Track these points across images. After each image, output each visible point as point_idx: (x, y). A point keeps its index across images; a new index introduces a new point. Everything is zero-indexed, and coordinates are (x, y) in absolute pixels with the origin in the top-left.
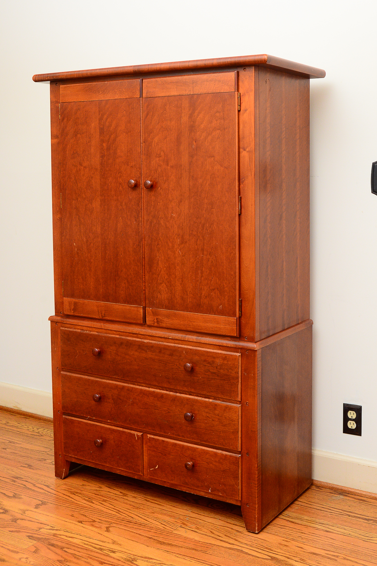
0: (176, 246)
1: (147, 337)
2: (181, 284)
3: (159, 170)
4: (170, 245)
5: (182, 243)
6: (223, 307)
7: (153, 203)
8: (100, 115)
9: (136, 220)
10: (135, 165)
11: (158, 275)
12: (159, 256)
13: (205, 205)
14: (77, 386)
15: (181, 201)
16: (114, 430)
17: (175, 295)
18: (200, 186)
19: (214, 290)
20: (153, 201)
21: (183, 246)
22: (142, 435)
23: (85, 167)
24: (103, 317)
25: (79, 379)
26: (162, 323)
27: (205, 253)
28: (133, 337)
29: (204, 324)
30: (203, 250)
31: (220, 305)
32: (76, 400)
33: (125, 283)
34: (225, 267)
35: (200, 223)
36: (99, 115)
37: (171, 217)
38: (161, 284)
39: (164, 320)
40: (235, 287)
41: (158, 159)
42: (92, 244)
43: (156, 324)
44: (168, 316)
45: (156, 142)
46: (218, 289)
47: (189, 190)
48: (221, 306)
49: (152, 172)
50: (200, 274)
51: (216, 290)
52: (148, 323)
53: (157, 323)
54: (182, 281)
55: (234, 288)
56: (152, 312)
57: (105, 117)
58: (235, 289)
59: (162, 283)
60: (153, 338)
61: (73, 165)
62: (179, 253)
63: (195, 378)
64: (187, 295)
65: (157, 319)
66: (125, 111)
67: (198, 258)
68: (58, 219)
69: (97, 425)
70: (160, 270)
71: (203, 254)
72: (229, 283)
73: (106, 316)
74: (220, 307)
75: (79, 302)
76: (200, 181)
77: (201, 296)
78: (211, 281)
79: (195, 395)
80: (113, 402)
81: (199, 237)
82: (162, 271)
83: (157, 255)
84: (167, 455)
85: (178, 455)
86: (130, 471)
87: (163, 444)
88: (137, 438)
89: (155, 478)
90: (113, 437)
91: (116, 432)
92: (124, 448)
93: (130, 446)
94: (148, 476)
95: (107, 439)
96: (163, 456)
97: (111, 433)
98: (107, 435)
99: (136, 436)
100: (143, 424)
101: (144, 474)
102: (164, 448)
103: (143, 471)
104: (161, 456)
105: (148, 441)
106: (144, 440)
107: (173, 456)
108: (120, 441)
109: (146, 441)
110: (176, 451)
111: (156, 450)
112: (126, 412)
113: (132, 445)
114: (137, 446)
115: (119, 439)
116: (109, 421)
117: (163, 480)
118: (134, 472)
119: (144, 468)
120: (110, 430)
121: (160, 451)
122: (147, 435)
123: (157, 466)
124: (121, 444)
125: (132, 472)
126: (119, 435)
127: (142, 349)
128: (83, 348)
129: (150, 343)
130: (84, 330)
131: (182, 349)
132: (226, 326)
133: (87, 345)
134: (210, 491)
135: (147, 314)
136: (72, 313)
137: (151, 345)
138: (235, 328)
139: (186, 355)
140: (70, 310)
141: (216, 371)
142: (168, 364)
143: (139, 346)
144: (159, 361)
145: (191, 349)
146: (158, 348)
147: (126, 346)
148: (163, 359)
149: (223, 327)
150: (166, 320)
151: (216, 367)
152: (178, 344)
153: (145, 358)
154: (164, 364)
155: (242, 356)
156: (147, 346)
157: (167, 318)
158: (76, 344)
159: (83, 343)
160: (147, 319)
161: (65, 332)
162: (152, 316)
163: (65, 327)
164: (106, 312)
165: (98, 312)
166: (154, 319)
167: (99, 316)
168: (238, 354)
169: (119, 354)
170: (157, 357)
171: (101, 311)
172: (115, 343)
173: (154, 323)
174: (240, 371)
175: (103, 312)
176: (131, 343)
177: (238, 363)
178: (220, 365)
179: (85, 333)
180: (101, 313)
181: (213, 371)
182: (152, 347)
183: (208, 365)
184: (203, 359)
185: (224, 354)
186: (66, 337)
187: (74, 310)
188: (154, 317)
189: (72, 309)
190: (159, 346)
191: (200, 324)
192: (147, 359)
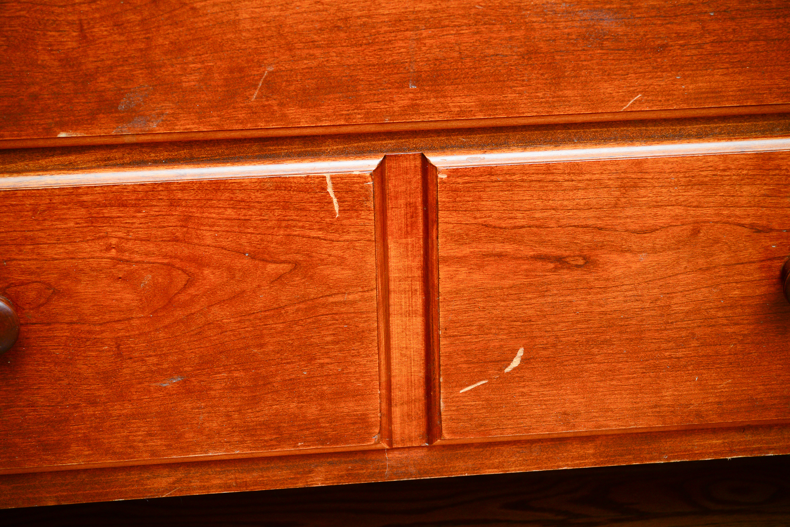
22: (380, 173)
84: (604, 256)
85: (696, 232)
86: (277, 451)
87: (577, 189)
88: (336, 208)
89: (497, 435)
90: (109, 248)
91: (137, 206)
92: (221, 302)
93: (280, 277)
94: (430, 440)
95: (53, 278)
96: (567, 275)
97: (92, 220)
98: (50, 252)
99: (330, 190)
100: (402, 85)
101: (397, 437)
102: (581, 214)
103: (390, 421)
104: (552, 277)
105: (442, 198)
106: (390, 204)
107: (654, 250)
108: (177, 263)
109: (408, 205)
110: (678, 210)
111: (508, 248)
112: (236, 23)
113: (296, 264)
114: (342, 261)
115: (169, 248)
116: (63, 135)
117: (562, 430)
118: (312, 449)
119: (396, 394)
120: (82, 204)
121: (542, 242)
122: (425, 161)
123: (521, 352)
124: (190, 283)
125: (302, 448)
126: (173, 221)
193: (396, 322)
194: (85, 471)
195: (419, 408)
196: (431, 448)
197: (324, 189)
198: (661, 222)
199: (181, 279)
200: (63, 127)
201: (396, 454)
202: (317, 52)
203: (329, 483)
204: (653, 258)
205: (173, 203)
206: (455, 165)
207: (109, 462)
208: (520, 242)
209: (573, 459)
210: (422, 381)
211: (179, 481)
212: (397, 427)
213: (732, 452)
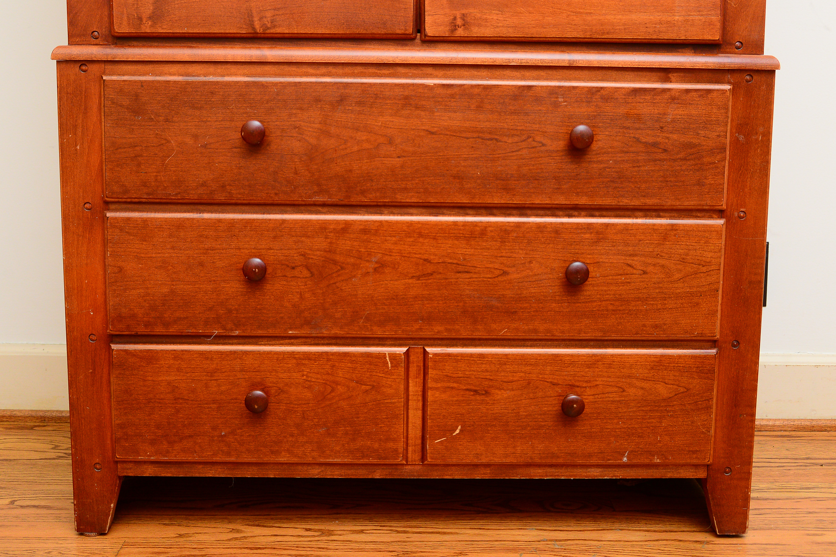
1: (430, 70)
14: (173, 248)
16: (308, 356)
22: (407, 353)
24: (268, 28)
25: (180, 225)
26: (479, 25)
28: (380, 75)
29: (620, 17)
32: (165, 290)
39: (486, 20)
43: (460, 32)
52: (430, 30)
53: (464, 29)
60: (449, 72)
63: (595, 166)
65: (463, 16)
69: (246, 353)
73: (280, 26)
79: (583, 213)
80: (309, 275)
84: (493, 391)
85: (529, 383)
86: (362, 461)
87: (482, 363)
88: (390, 366)
89: (449, 461)
90: (303, 376)
91: (315, 360)
92: (344, 399)
93: (367, 391)
94: (423, 462)
95: (281, 385)
96: (478, 397)
97: (298, 364)
98: (281, 376)
99: (387, 358)
100: (416, 321)
101: (410, 459)
102: (484, 374)
103: (407, 453)
104: (473, 398)
105: (430, 364)
106: (411, 365)
107: (513, 390)
108: (328, 383)
109: (417, 366)
110: (522, 374)
111: (455, 385)
112: (356, 295)
113: (373, 386)
114: (391, 386)
115: (325, 377)
116: (290, 332)
117: (476, 461)
118: (375, 461)
119: (410, 442)
120: (295, 358)
121: (469, 384)
122: (425, 350)
123: (459, 427)
124: (333, 390)
125: (372, 460)
126: (328, 367)
127: (417, 107)
128: (194, 130)
129: (444, 85)
130: (193, 76)
131: (553, 91)
132: (689, 15)
133: (209, 119)
134: (625, 459)
135: (427, 8)
136: (147, 28)
137: (449, 91)
138: (716, 18)
139: (566, 105)
140: (140, 19)
141: (659, 140)
142: (505, 139)
143: (406, 98)
144: (475, 135)
145: (583, 88)
146: (471, 96)
147: (359, 103)
148: (488, 124)
149: (681, 18)
150: (495, 18)
151: (662, 128)
152: (538, 79)
153: (427, 131)
154: (491, 139)
155: (733, 91)
156: (433, 97)
157: (497, 12)
158: (167, 120)
159: (197, 113)
160: (429, 20)
161: (121, 88)
162: (447, 11)
163: (119, 75)
164: (280, 12)
165: (251, 16)
166: (455, 19)
167: (254, 28)
168: (727, 87)
169: (333, 130)
170: (467, 124)
171: (261, 11)
172: (318, 100)
173: (454, 27)
174: (729, 131)
175: (269, 14)
176: (376, 94)
177: (727, 109)
178: (673, 121)
179: (205, 83)
180: (261, 19)
181: (650, 140)
182: (452, 96)
183: (637, 126)
184: (622, 110)
185: (688, 91)
186: (126, 102)
187: (155, 17)
188: (454, 12)
189: (145, 16)
190: (476, 91)
191: (608, 17)
192: (432, 133)
193: (411, 412)
194: (286, 464)
195: (419, 447)
196: (423, 465)
197: (386, 358)
198: (515, 379)
199: (329, 389)
200: (291, 329)
201: (409, 467)
202: (386, 307)
203: (381, 477)
204: (513, 393)
205: (329, 360)
206: (436, 352)
207: (295, 460)
208: (460, 383)
209: (481, 474)
210: (421, 437)
211: (322, 471)
212: (410, 455)
213: (546, 476)
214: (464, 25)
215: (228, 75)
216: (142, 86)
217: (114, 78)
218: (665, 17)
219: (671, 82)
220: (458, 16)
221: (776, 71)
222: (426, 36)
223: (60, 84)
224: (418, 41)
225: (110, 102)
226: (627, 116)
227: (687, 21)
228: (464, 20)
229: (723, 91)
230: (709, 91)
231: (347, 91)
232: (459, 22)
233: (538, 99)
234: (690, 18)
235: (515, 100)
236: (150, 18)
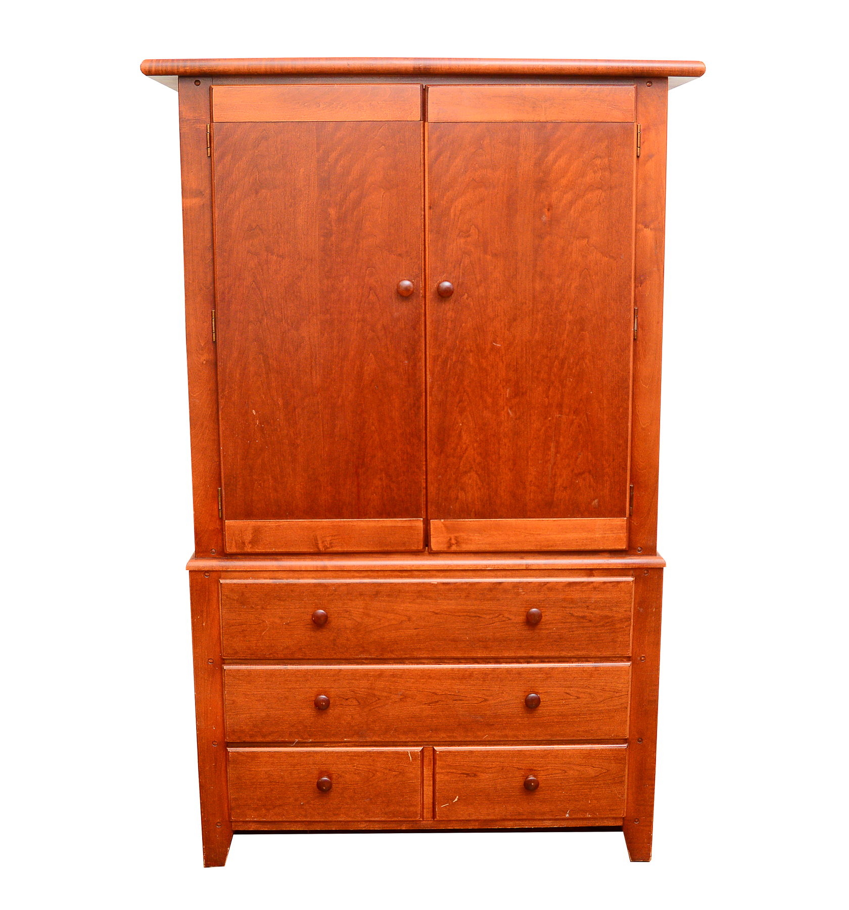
0: (501, 403)
1: (434, 573)
2: (511, 470)
3: (466, 260)
4: (489, 400)
5: (516, 395)
6: (599, 502)
7: (449, 323)
8: (321, 151)
9: (408, 358)
10: (407, 252)
11: (461, 457)
12: (463, 423)
13: (567, 324)
14: (268, 688)
15: (515, 320)
16: (357, 754)
17: (497, 491)
18: (557, 291)
19: (580, 474)
20: (452, 321)
21: (516, 400)
22: (422, 751)
23: (282, 257)
24: (328, 548)
25: (272, 673)
26: (466, 543)
27: (566, 410)
28: (402, 577)
29: (560, 536)
30: (560, 406)
31: (594, 500)
32: (263, 714)
33: (381, 479)
34: (606, 432)
35: (557, 357)
36: (318, 151)
37: (493, 348)
38: (466, 472)
39: (471, 540)
40: (626, 465)
41: (462, 240)
42: (298, 410)
43: (454, 548)
44: (480, 531)
45: (460, 207)
46: (590, 472)
47: (534, 297)
48: (596, 501)
49: (450, 265)
50: (553, 450)
51: (587, 474)
52: (434, 546)
53: (457, 546)
54: (515, 464)
55: (623, 468)
56: (446, 526)
57: (334, 155)
58: (625, 469)
59: (469, 471)
60: (448, 574)
61: (248, 252)
62: (508, 413)
63: (544, 631)
64: (525, 488)
65: (456, 538)
66: (384, 145)
67: (550, 420)
68: (204, 362)
69: (316, 753)
70: (464, 446)
71: (561, 412)
72: (614, 460)
73: (336, 546)
74: (593, 503)
75: (265, 527)
76: (558, 281)
77: (554, 488)
78: (576, 460)
79: (537, 660)
80: (357, 703)
81: (553, 383)
82: (469, 449)
83: (460, 421)
84: (479, 774)
85: (503, 769)
86: (393, 820)
87: (471, 757)
88: (411, 759)
89: (451, 818)
90: (354, 767)
91: (362, 756)
92: (381, 781)
93: (396, 775)
94: (434, 819)
95: (340, 773)
96: (469, 778)
97: (351, 760)
98: (340, 766)
99: (409, 755)
100: (428, 731)
101: (425, 817)
102: (474, 763)
103: (423, 813)
104: (466, 778)
105: (437, 758)
106: (425, 758)
107: (492, 773)
108: (371, 771)
109: (429, 759)
110: (498, 763)
111: (454, 771)
112: (388, 715)
113: (400, 773)
114: (411, 772)
115: (369, 767)
116: (345, 740)
117: (468, 818)
118: (402, 819)
119: (425, 806)
120: (348, 756)
121: (463, 770)
122: (434, 749)
123: (457, 797)
124: (374, 775)
125: (399, 819)
126: (370, 760)
127: (426, 598)
128: (280, 614)
129: (444, 584)
130: (280, 579)
131: (516, 585)
132: (605, 534)
133: (291, 607)
134: (567, 815)
135: (432, 533)
136: (248, 549)
137: (447, 587)
138: (623, 535)
139: (524, 594)
140: (244, 543)
141: (586, 614)
142: (485, 616)
143: (419, 592)
144: (465, 614)
145: (535, 583)
146: (462, 590)
147: (388, 596)
148: (473, 607)
149: (600, 536)
150: (477, 538)
151: (588, 607)
152: (505, 577)
153: (433, 612)
154: (476, 617)
155: (636, 582)
156: (437, 591)
157: (479, 535)
158: (263, 608)
159: (282, 603)
160: (433, 541)
161: (232, 588)
162: (446, 535)
163: (231, 579)
164: (336, 538)
165: (316, 540)
166: (450, 539)
167: (318, 548)
168: (631, 579)
169: (372, 613)
170: (459, 607)
171: (323, 537)
172: (361, 594)
173: (450, 545)
174: (633, 607)
175: (328, 539)
176: (400, 590)
177: (631, 593)
178: (596, 602)
179: (287, 585)
180: (323, 542)
181: (581, 614)
182: (449, 590)
183: (571, 605)
184: (561, 596)
185: (605, 583)
186: (236, 597)
187: (253, 542)
188: (449, 535)
189: (247, 541)
190: (465, 586)
191: (552, 536)
192: (437, 614)
193: (425, 788)
194: (343, 821)
195: (431, 810)
196: (434, 821)
197: (408, 754)
198: (494, 766)
199: (371, 774)
200: (346, 738)
201: (425, 822)
202: (408, 723)
203: (406, 829)
204: (491, 775)
205: (371, 756)
206: (441, 750)
207: (350, 819)
208: (458, 770)
209: (472, 826)
210: (432, 803)
211: (367, 825)
212: (425, 815)
213: (516, 826)
214: (456, 543)
215: (303, 578)
216: (246, 587)
217: (228, 581)
218: (590, 535)
219: (594, 576)
220: (453, 538)
221: (664, 568)
222: (431, 550)
223: (192, 585)
224: (426, 552)
225: (225, 597)
226: (564, 600)
227: (604, 537)
228: (456, 540)
229: (628, 582)
230: (618, 582)
231: (380, 588)
232: (453, 541)
233: (505, 591)
234: (607, 535)
235: (491, 591)
236: (250, 543)
